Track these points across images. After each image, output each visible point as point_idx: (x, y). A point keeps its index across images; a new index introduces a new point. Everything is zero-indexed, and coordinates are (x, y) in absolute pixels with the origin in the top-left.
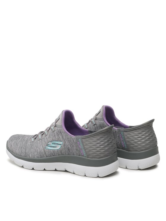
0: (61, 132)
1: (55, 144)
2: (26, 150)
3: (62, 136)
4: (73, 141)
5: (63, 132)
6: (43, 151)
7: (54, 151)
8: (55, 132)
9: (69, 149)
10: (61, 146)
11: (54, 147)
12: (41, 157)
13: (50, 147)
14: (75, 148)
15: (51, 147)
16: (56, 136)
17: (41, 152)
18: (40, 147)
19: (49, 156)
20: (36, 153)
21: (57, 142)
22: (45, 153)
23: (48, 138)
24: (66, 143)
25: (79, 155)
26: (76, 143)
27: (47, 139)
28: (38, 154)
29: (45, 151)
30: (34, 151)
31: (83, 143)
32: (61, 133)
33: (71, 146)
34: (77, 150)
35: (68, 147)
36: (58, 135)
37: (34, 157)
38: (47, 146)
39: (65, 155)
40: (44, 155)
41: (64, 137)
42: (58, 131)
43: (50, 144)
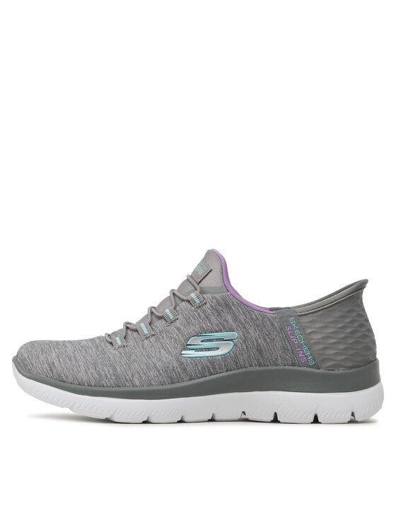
0: (227, 305)
1: (210, 340)
2: (115, 369)
3: (234, 314)
4: (272, 325)
5: (233, 304)
6: (175, 364)
7: (212, 360)
8: (208, 305)
9: (260, 351)
10: (235, 345)
11: (209, 349)
12: (173, 383)
13: (197, 350)
14: (278, 344)
15: (201, 350)
16: (213, 318)
17: (168, 367)
18: (161, 356)
19: (199, 376)
20: (152, 374)
21: (219, 335)
22: (185, 370)
23: (182, 327)
24: (249, 333)
25: (293, 365)
26: (281, 329)
27: (178, 329)
28: (161, 375)
29: (182, 364)
30: (144, 366)
31: (303, 329)
32: (230, 308)
33: (265, 340)
34: (285, 349)
35: (259, 345)
36: (219, 314)
37: (151, 385)
38: (184, 349)
39: (249, 369)
40: (182, 375)
41: (242, 318)
42: (218, 302)
43: (196, 341)
